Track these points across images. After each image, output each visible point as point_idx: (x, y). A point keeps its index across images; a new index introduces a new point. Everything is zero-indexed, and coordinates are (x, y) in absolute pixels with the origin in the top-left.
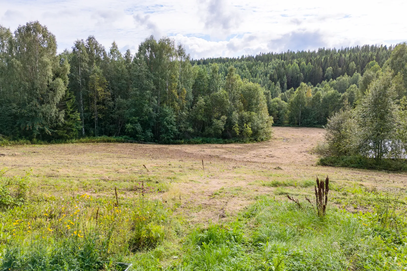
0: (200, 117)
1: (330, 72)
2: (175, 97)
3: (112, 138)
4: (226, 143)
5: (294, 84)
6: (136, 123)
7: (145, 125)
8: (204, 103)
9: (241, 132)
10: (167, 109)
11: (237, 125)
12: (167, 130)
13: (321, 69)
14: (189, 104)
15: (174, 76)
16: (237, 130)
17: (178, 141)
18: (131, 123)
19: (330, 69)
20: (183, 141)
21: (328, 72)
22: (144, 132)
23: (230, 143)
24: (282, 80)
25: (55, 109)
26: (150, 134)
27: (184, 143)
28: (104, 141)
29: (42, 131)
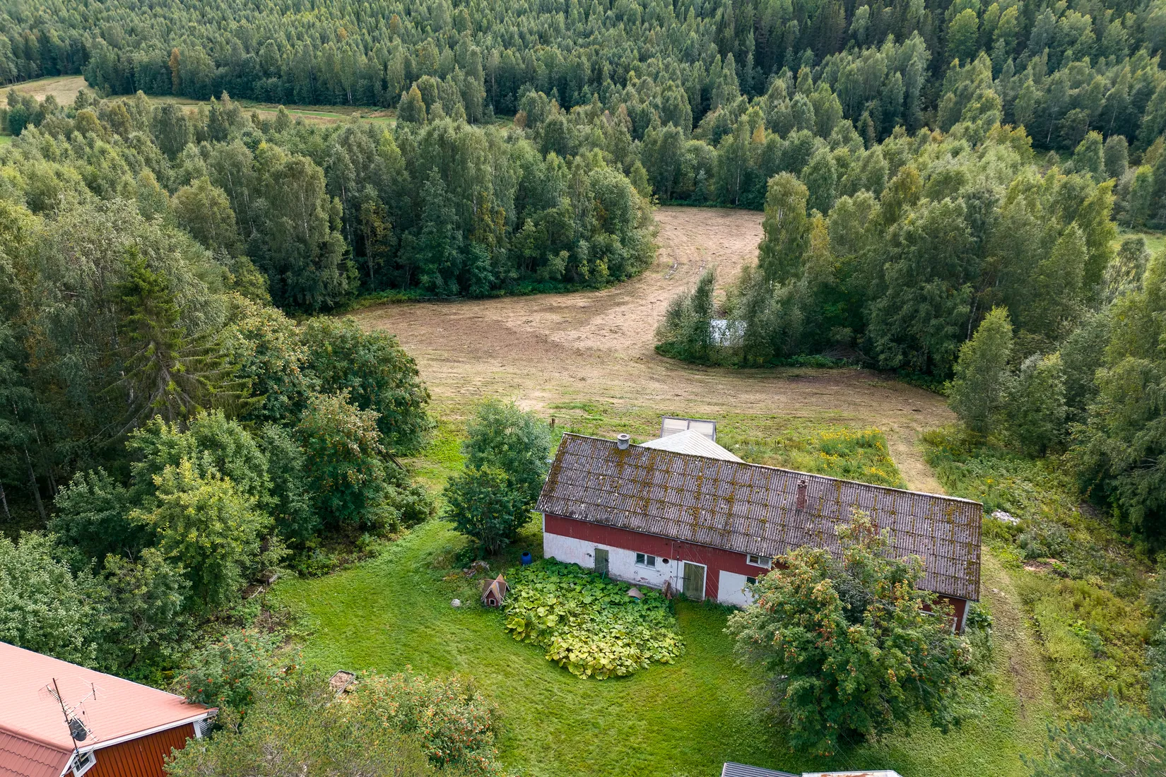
0: (527, 252)
1: (862, 22)
2: (488, 226)
3: (402, 296)
4: (567, 291)
5: (772, 53)
6: (433, 272)
7: (447, 274)
8: (534, 229)
9: (592, 272)
10: (478, 249)
11: (585, 262)
12: (479, 280)
13: (842, 11)
14: (510, 229)
15: (485, 194)
16: (585, 270)
17: (495, 292)
18: (428, 273)
19: (863, 10)
20: (503, 292)
21: (858, 20)
22: (446, 283)
23: (574, 292)
24: (742, 43)
25: (337, 273)
26: (455, 288)
27: (505, 295)
28: (393, 302)
29: (324, 302)
